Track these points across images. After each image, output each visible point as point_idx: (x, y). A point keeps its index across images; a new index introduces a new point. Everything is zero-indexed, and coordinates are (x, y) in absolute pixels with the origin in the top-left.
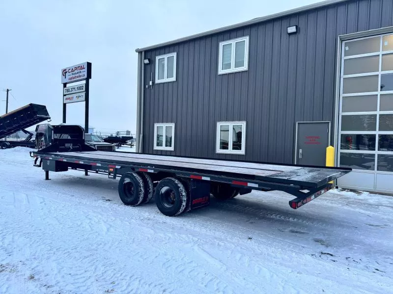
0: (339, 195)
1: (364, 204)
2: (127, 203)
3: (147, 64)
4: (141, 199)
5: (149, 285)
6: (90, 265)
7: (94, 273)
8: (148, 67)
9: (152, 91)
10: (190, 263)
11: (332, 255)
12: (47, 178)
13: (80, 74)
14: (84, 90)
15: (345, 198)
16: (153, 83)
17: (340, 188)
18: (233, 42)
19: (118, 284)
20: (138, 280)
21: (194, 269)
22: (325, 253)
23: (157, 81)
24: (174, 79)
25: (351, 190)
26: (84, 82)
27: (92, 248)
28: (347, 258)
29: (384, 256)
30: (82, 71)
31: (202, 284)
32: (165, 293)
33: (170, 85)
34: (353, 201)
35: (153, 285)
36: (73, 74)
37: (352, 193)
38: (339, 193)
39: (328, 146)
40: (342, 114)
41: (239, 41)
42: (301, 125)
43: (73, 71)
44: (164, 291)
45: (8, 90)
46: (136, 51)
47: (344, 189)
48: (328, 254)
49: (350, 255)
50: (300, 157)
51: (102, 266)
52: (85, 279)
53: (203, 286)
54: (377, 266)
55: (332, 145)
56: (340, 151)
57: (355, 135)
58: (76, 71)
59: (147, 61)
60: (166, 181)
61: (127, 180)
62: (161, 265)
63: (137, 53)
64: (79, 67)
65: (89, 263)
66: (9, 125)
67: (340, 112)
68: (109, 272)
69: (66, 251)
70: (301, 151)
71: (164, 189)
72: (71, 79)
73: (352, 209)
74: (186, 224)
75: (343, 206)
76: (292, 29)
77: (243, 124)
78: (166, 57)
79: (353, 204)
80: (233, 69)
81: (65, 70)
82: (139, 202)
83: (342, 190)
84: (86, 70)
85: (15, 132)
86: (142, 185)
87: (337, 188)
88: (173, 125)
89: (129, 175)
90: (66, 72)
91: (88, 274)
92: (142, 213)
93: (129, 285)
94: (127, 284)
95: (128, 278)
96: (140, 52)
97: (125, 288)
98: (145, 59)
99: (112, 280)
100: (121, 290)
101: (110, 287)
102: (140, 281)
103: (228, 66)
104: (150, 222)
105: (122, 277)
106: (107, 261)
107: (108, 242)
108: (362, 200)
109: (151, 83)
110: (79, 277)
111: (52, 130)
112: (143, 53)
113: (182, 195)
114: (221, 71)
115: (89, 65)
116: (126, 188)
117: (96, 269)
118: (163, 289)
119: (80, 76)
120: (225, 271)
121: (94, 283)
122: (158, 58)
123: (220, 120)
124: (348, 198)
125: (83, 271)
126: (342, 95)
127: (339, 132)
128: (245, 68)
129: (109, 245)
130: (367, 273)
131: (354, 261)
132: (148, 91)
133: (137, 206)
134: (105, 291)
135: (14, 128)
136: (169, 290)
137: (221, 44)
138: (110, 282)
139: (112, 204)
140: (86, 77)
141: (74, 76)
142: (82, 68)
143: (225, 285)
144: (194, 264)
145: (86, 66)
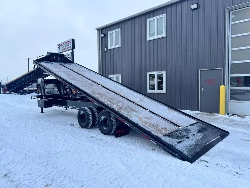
0: (229, 119)
1: (245, 125)
2: (82, 127)
3: (103, 37)
4: (91, 124)
5: (75, 182)
6: (44, 167)
7: (44, 173)
8: (104, 39)
9: (107, 54)
10: (106, 167)
11: (207, 162)
12: (42, 112)
13: (68, 46)
14: (71, 56)
15: (232, 121)
16: (107, 49)
17: (230, 114)
18: (156, 18)
19: (56, 181)
20: (69, 178)
21: (107, 171)
22: (202, 161)
23: (109, 48)
24: (119, 46)
25: (238, 116)
26: (71, 51)
27: (50, 156)
28: (217, 164)
29: (246, 163)
30: (69, 44)
31: (109, 181)
32: (82, 187)
33: (117, 50)
34: (237, 123)
35: (77, 182)
36: (64, 47)
37: (239, 117)
38: (228, 117)
39: (221, 85)
40: (231, 62)
41: (160, 17)
42: (202, 72)
43: (64, 45)
44: (82, 186)
45: (29, 59)
46: (96, 29)
47: (233, 115)
48: (205, 161)
49: (220, 162)
50: (202, 93)
51: (50, 169)
52: (36, 177)
53: (109, 183)
54: (238, 170)
55: (224, 84)
56: (230, 88)
57: (243, 77)
58: (66, 45)
59: (102, 35)
60: (103, 112)
61: (82, 113)
62: (87, 168)
63: (97, 31)
64: (67, 42)
65: (44, 166)
66: (28, 80)
67: (229, 61)
68: (54, 172)
69: (33, 158)
70: (203, 89)
71: (103, 118)
72: (63, 50)
73: (234, 129)
74: (114, 140)
75: (228, 126)
76: (194, 6)
77: (164, 73)
78: (114, 31)
79: (236, 125)
80: (156, 37)
81: (59, 44)
82: (90, 126)
83: (232, 116)
84: (71, 44)
85: (32, 84)
86: (90, 115)
87: (228, 114)
88: (120, 76)
89: (83, 109)
90: (60, 46)
91: (40, 174)
92: (90, 133)
93: (62, 182)
94: (61, 181)
95: (63, 177)
96: (98, 30)
97: (58, 183)
98: (101, 34)
99: (53, 178)
100: (55, 185)
101: (49, 183)
102: (69, 179)
103: (153, 34)
104: (93, 139)
105: (59, 176)
106: (55, 165)
107: (61, 152)
108: (244, 122)
109: (105, 49)
110: (34, 175)
111: (43, 82)
112: (100, 30)
113: (113, 121)
114: (149, 39)
115: (73, 40)
116: (82, 117)
117: (46, 170)
118: (82, 184)
119: (68, 48)
120: (127, 172)
121: (41, 180)
122: (109, 33)
123: (150, 71)
124: (234, 121)
125: (37, 172)
126: (231, 49)
127: (229, 75)
128: (164, 35)
129: (61, 154)
130: (228, 175)
131: (222, 166)
132: (104, 54)
133: (88, 129)
134: (46, 185)
135: (31, 82)
136: (86, 185)
137: (148, 21)
138: (50, 179)
139: (73, 128)
140: (71, 48)
141: (64, 48)
142: (69, 42)
143: (124, 183)
144: (109, 168)
145: (71, 41)
